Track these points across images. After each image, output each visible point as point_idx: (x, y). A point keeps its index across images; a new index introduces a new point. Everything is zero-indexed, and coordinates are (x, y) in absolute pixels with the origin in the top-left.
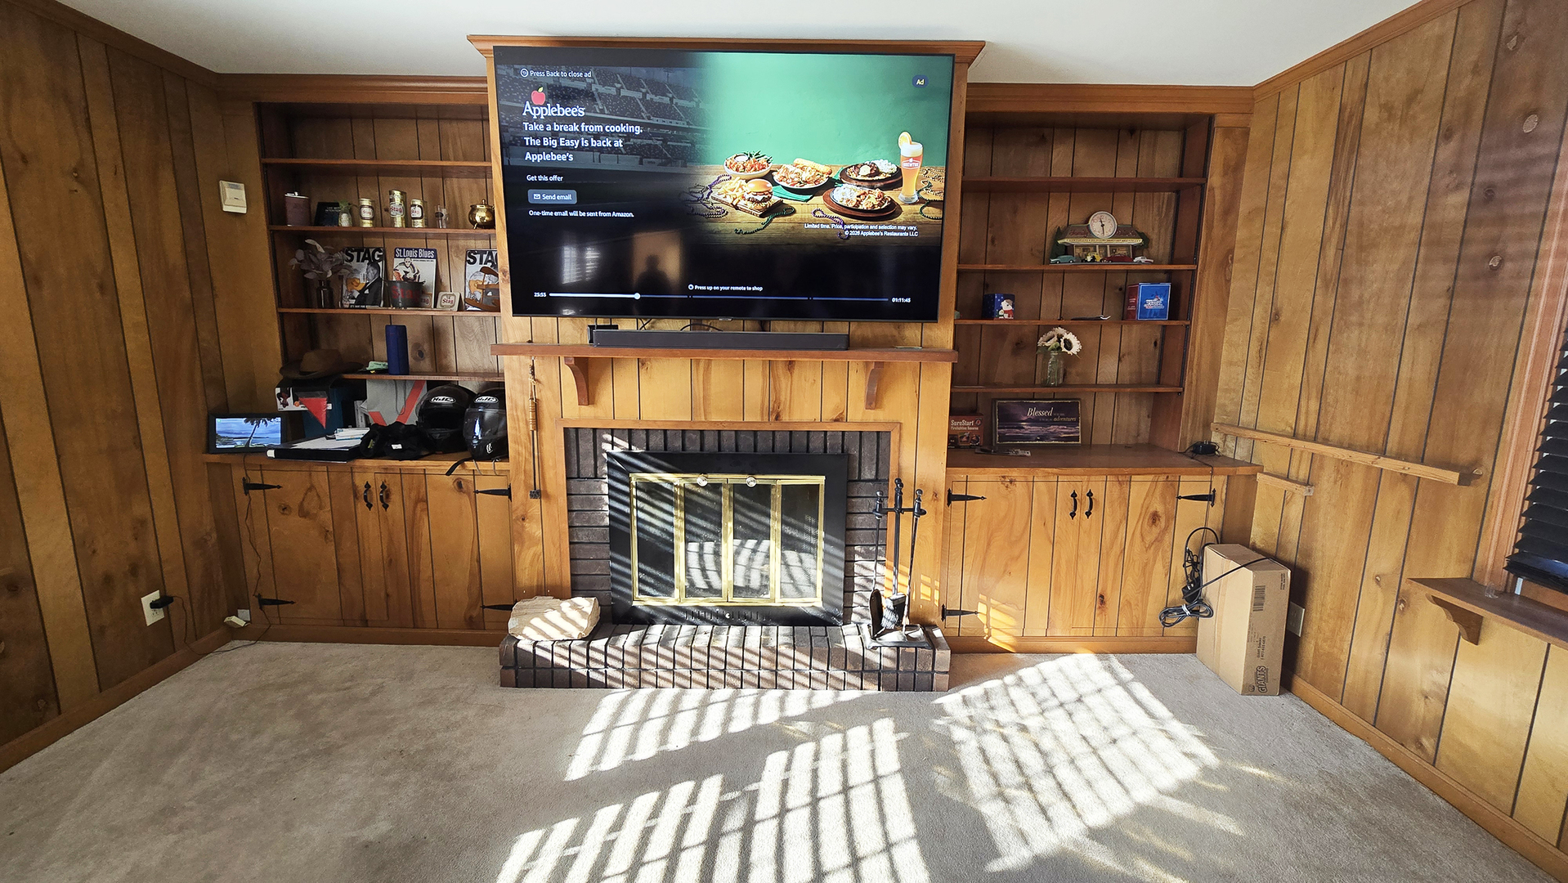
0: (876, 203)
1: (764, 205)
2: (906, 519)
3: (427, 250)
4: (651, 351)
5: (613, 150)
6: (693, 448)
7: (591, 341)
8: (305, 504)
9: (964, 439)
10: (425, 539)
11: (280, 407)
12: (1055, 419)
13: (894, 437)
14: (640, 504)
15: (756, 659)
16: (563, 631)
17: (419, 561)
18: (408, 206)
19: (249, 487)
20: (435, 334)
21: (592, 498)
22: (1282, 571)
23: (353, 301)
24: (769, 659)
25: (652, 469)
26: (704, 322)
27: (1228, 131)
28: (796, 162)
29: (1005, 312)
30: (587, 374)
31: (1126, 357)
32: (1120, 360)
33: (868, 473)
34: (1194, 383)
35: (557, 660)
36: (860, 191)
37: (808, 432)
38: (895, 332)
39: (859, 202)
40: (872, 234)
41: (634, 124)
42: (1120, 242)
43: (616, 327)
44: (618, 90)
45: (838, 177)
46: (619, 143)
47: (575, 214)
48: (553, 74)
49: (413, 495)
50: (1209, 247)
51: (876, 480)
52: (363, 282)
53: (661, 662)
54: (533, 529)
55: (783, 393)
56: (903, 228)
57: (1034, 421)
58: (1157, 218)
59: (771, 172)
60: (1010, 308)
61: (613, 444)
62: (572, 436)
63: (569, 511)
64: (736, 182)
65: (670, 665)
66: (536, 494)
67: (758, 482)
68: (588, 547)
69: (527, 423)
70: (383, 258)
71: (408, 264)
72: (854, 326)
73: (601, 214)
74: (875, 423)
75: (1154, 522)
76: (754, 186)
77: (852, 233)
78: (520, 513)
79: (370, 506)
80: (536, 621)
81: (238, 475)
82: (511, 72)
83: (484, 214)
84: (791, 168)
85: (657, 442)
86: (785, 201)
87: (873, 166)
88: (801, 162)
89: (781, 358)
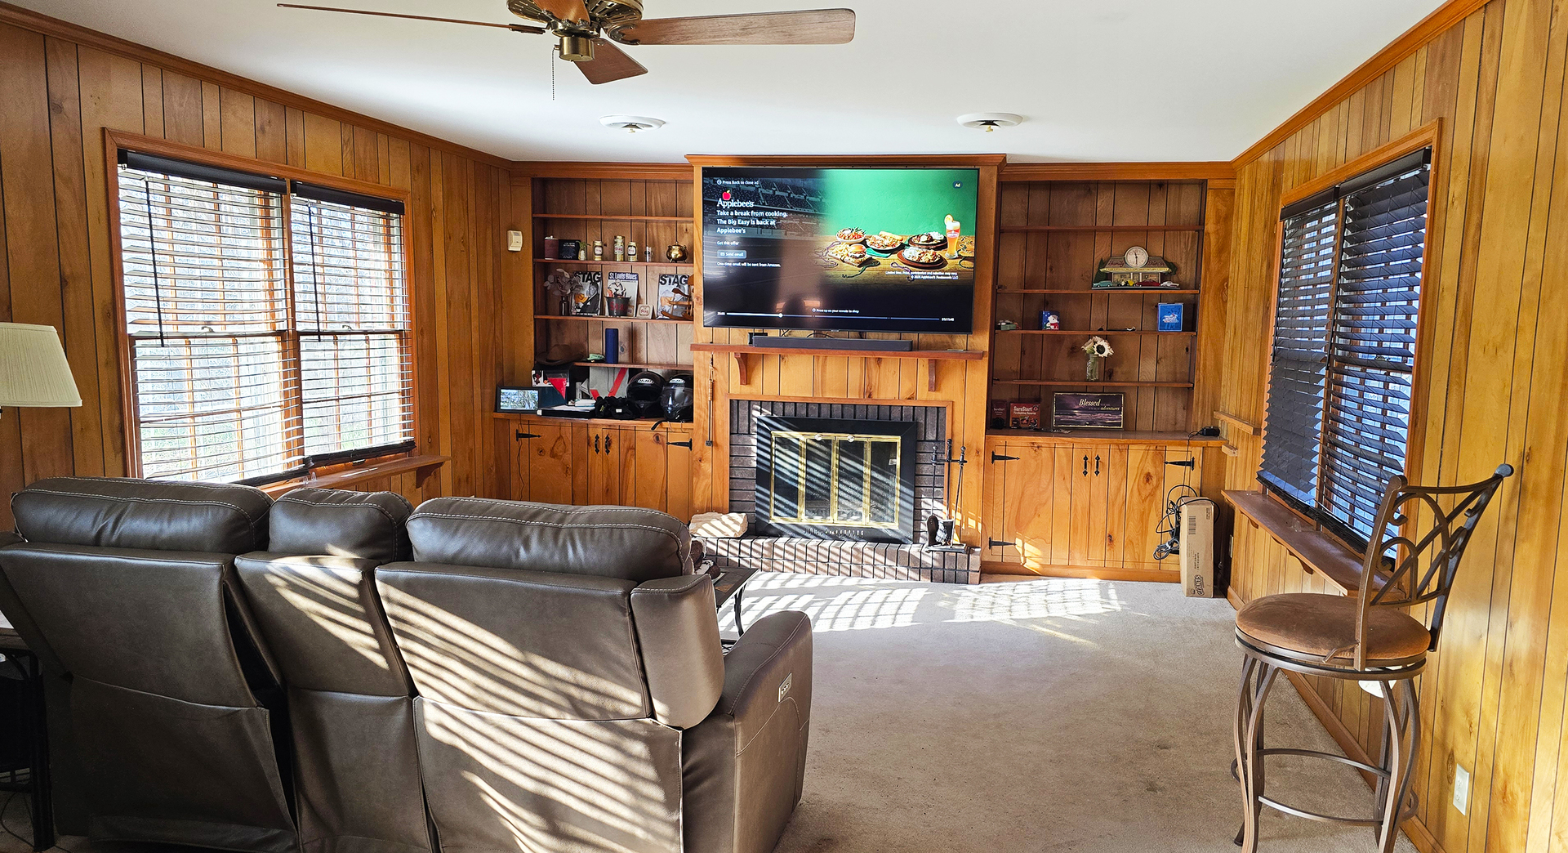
0: (931, 258)
1: (860, 259)
2: (956, 466)
3: (631, 273)
4: (788, 350)
5: (770, 227)
6: (814, 415)
7: (751, 342)
8: (555, 448)
9: (1025, 422)
10: (632, 476)
11: (534, 383)
12: (1102, 409)
13: (949, 411)
14: (777, 453)
15: (849, 557)
16: (723, 532)
17: (627, 489)
18: (626, 247)
19: (519, 436)
20: (633, 334)
21: (746, 447)
22: (1207, 507)
23: (579, 310)
24: (857, 557)
25: (784, 428)
26: (823, 332)
27: (1217, 191)
28: (880, 233)
29: (1052, 324)
30: (747, 364)
31: (1163, 360)
32: (1157, 362)
33: (931, 436)
34: (1202, 381)
35: (720, 551)
36: (921, 251)
37: (890, 406)
38: (949, 340)
39: (920, 258)
40: (928, 277)
41: (783, 211)
42: (1150, 270)
43: (766, 334)
44: (774, 191)
45: (907, 243)
46: (773, 223)
47: (745, 264)
48: (736, 183)
49: (626, 444)
50: (1208, 276)
51: (937, 441)
52: (586, 297)
53: (787, 556)
54: (706, 467)
55: (874, 380)
56: (949, 274)
57: (1085, 410)
58: (1185, 251)
59: (865, 239)
60: (1056, 321)
61: (761, 412)
62: (735, 405)
63: (730, 456)
64: (843, 247)
65: (792, 558)
66: (710, 443)
67: (856, 439)
68: (742, 481)
69: (707, 397)
70: (601, 279)
71: (618, 284)
72: (921, 335)
73: (760, 265)
74: (935, 401)
75: (1148, 481)
76: (854, 248)
77: (916, 277)
78: (698, 456)
79: (597, 451)
80: (706, 526)
81: (514, 427)
82: (712, 181)
83: (677, 253)
84: (877, 237)
85: (790, 410)
86: (873, 257)
87: (929, 236)
88: (884, 233)
89: (871, 356)
